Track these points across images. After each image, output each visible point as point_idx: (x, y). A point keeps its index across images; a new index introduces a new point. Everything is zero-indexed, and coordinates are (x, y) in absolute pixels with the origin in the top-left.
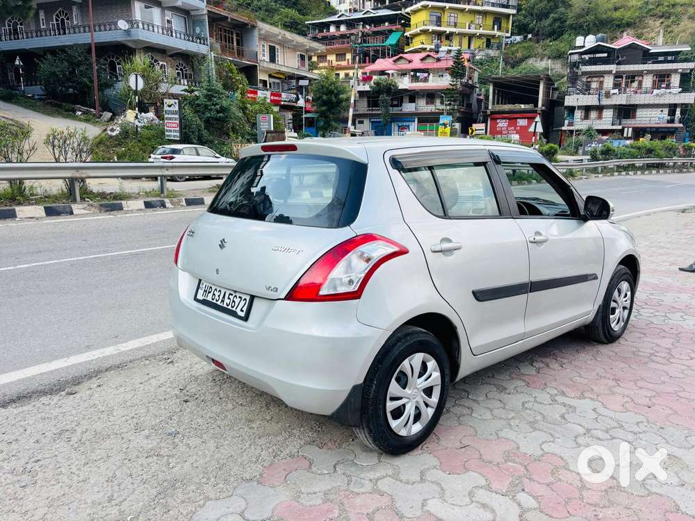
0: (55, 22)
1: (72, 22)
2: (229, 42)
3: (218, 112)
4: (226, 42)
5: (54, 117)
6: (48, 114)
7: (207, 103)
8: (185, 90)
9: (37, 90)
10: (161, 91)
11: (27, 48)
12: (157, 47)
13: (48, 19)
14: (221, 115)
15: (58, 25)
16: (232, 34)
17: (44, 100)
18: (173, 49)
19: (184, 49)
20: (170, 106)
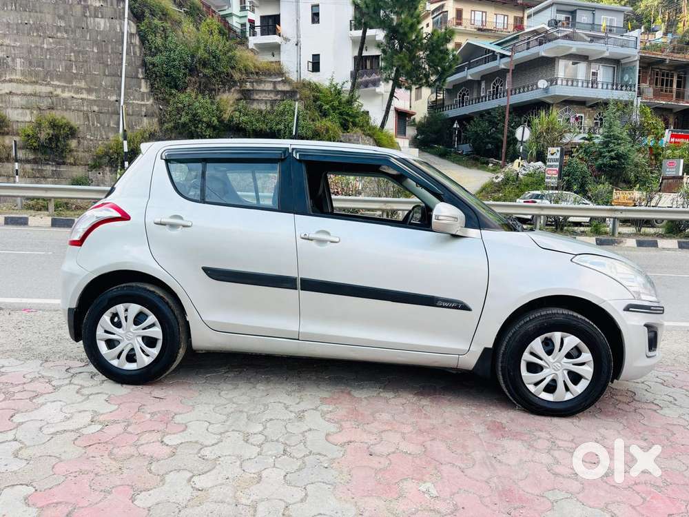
0: (492, 90)
1: (504, 88)
2: (667, 86)
3: (612, 158)
4: (662, 85)
5: (470, 168)
6: (467, 167)
7: (602, 150)
8: (584, 138)
9: (466, 148)
10: (565, 141)
11: (467, 113)
12: (576, 99)
13: (487, 87)
14: (616, 161)
15: (494, 91)
16: (672, 76)
17: (469, 155)
18: (593, 99)
19: (605, 98)
20: (552, 154)
